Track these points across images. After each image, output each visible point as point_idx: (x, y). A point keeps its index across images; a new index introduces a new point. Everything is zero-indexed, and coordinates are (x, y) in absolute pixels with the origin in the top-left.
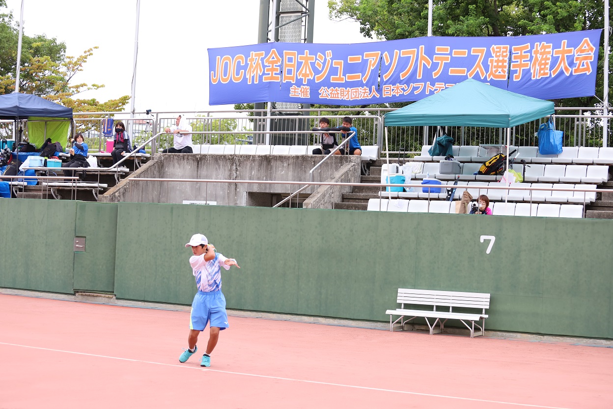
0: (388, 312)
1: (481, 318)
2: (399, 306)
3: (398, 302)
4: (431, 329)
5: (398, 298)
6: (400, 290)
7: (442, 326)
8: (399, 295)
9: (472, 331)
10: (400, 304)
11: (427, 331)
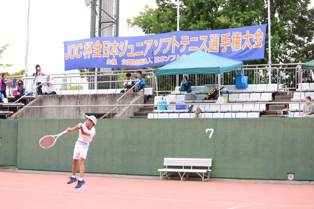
0: (159, 170)
1: (208, 171)
2: (165, 167)
3: (164, 165)
4: (182, 178)
5: (164, 163)
6: (165, 159)
7: (187, 177)
8: (164, 161)
9: (203, 178)
10: (165, 166)
11: (180, 179)
